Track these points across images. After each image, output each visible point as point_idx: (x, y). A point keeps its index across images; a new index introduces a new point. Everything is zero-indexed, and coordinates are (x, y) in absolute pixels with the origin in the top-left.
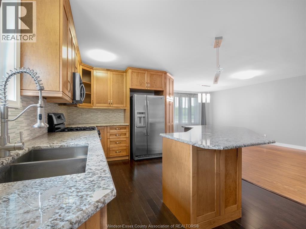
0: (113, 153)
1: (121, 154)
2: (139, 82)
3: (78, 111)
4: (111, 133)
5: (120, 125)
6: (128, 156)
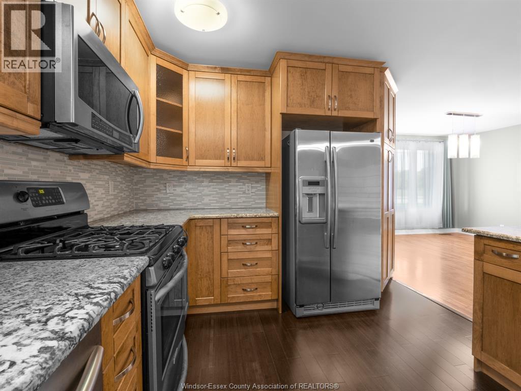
0: (236, 292)
1: (256, 296)
2: (307, 97)
3: (157, 179)
4: (230, 238)
5: (255, 217)
6: (277, 300)
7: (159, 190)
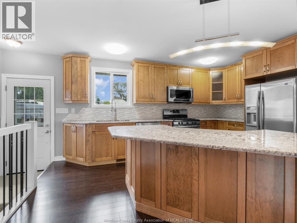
3: (223, 107)
7: (224, 111)
